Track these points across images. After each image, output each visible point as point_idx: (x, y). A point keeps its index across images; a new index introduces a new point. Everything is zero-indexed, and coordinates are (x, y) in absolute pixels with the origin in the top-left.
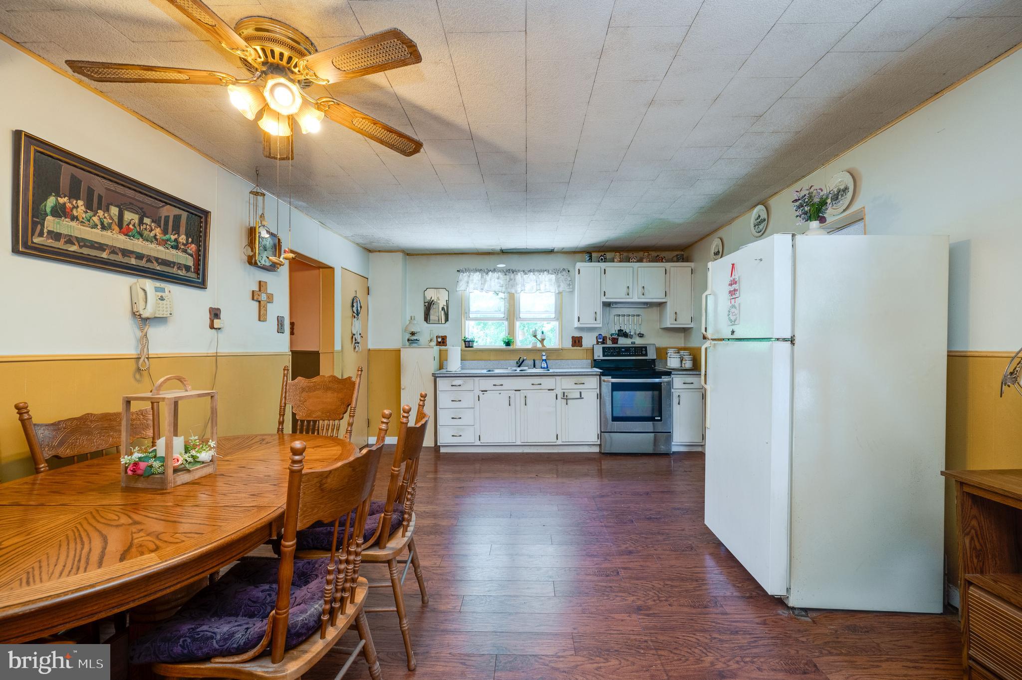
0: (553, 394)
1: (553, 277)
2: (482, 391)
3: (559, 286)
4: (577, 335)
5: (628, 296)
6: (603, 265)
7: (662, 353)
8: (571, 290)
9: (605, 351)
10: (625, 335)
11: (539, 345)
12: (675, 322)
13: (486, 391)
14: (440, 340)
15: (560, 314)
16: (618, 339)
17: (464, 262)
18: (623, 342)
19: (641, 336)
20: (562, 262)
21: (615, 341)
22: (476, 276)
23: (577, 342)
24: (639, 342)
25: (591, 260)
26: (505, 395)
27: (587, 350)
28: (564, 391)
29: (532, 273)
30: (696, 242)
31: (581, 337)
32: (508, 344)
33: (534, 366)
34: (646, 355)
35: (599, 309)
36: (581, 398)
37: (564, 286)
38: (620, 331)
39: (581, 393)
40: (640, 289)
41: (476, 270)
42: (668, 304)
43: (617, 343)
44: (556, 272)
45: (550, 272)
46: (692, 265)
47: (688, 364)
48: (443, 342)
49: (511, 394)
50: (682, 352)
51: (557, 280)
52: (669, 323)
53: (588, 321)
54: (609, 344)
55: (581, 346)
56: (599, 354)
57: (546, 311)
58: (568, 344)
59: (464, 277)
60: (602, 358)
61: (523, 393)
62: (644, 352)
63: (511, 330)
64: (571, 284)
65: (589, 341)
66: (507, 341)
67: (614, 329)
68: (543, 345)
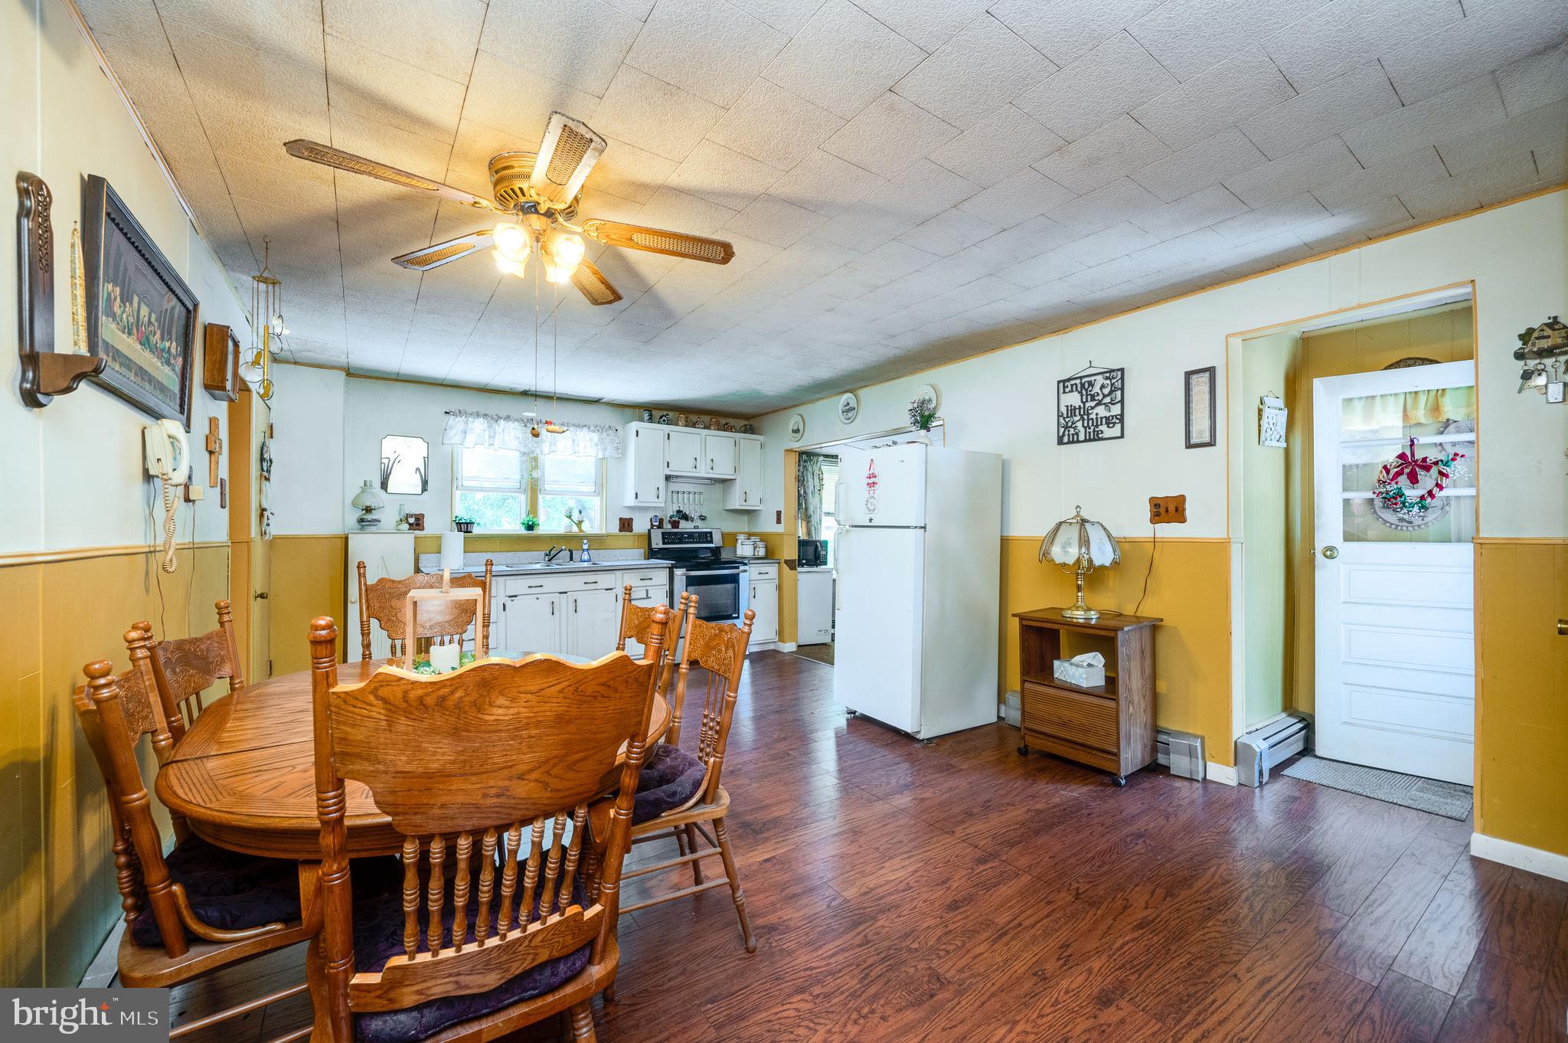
0: (612, 594)
1: (595, 436)
2: (510, 597)
3: (605, 450)
4: (626, 516)
5: (694, 470)
6: (667, 428)
7: (731, 539)
8: (620, 456)
9: (666, 537)
10: (686, 517)
11: (575, 529)
12: (744, 503)
13: (516, 596)
14: (412, 520)
15: (601, 487)
16: (679, 522)
17: (456, 401)
18: (685, 526)
19: (703, 518)
20: (606, 416)
21: (675, 525)
22: (479, 425)
23: (626, 525)
24: (703, 528)
25: (651, 420)
26: (545, 601)
27: (639, 536)
30: (768, 413)
31: (631, 520)
32: (530, 527)
33: (571, 559)
34: (711, 542)
35: (662, 483)
36: (648, 597)
37: (610, 452)
38: (679, 512)
39: (647, 591)
40: (709, 461)
41: (478, 415)
42: (737, 481)
43: (678, 527)
44: (599, 429)
45: (592, 428)
46: (761, 438)
47: (761, 552)
48: (418, 525)
49: (556, 598)
50: (753, 538)
51: (601, 440)
52: (736, 503)
53: (649, 498)
54: (668, 527)
55: (631, 531)
56: (657, 543)
57: (582, 482)
58: (614, 528)
59: (457, 423)
60: (661, 546)
61: (571, 596)
62: (709, 539)
63: (533, 509)
64: (622, 449)
65: (641, 525)
66: (530, 523)
67: (671, 511)
68: (581, 530)
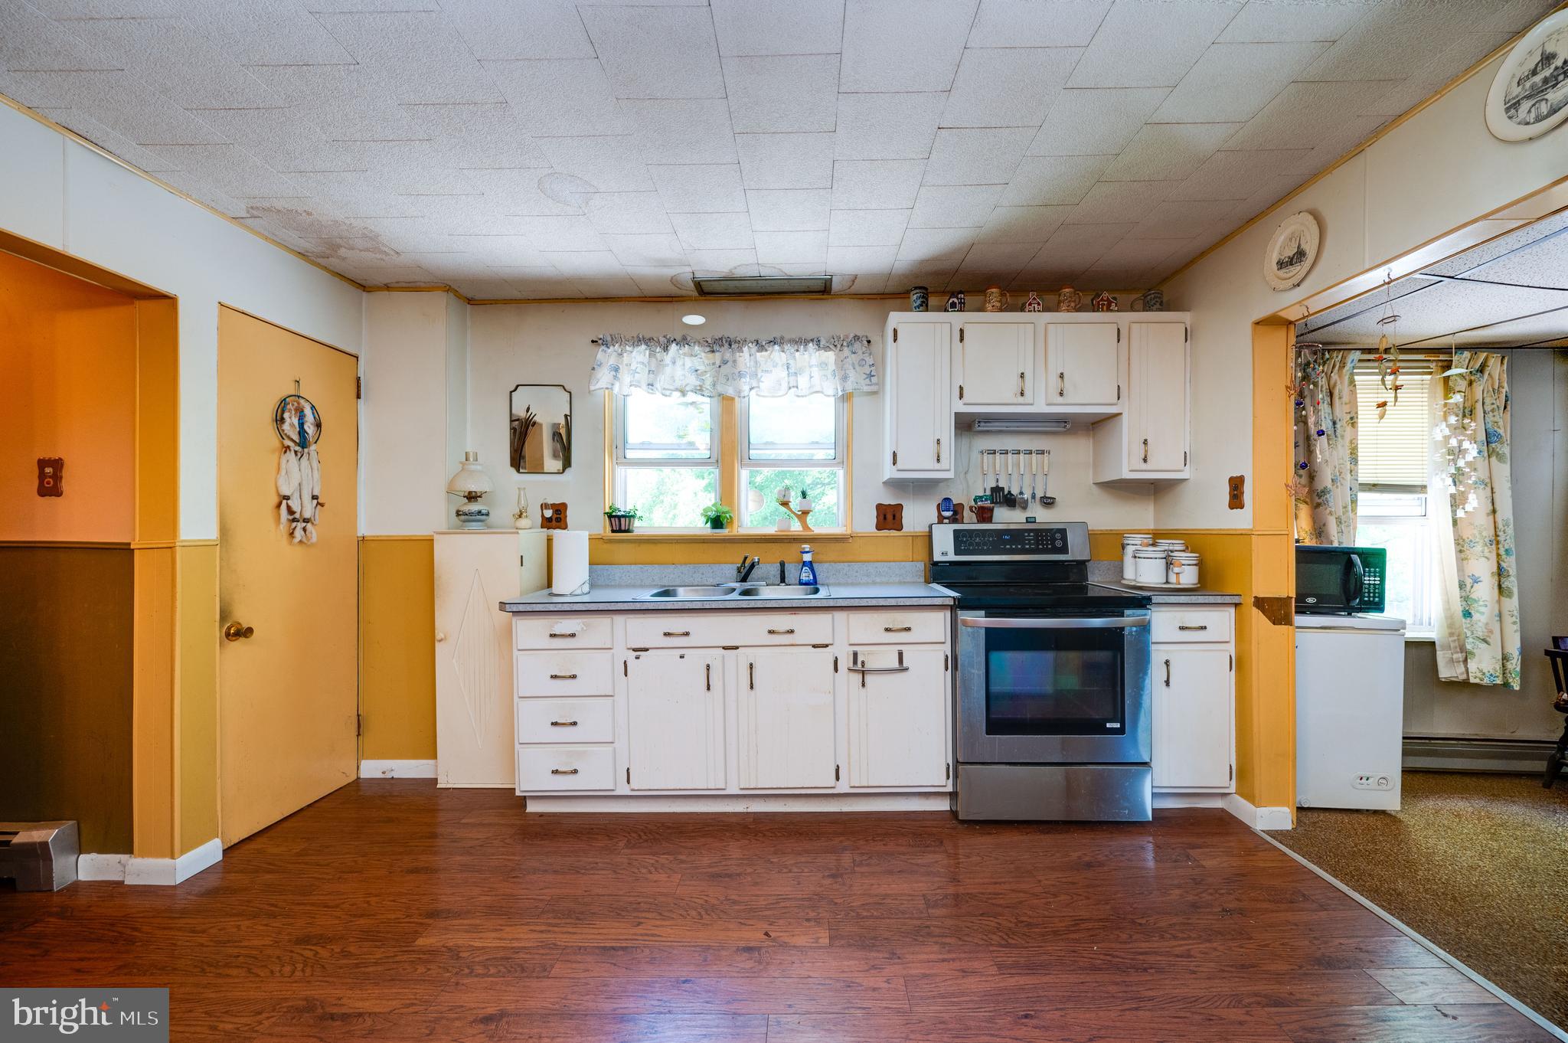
0: (827, 655)
1: (830, 356)
2: (635, 650)
3: (845, 378)
4: (889, 500)
5: (1021, 400)
6: (956, 318)
7: (1114, 543)
8: (874, 388)
9: (962, 541)
10: (1010, 501)
11: (796, 527)
12: (1144, 466)
13: (646, 650)
14: (548, 513)
15: (845, 450)
16: (991, 510)
17: (609, 320)
18: (1005, 518)
19: (1048, 502)
20: (848, 320)
21: (984, 514)
22: (638, 356)
23: (889, 517)
24: (1044, 517)
25: (924, 306)
26: (696, 660)
27: (914, 537)
28: (856, 648)
29: (777, 347)
30: (1203, 254)
31: (899, 507)
32: (717, 522)
33: (783, 580)
34: (1064, 550)
35: (946, 430)
36: (902, 668)
37: (856, 379)
38: (997, 489)
39: (901, 654)
40: (1054, 379)
41: (639, 341)
42: (1125, 418)
43: (989, 520)
44: (835, 343)
45: (823, 342)
46: (1186, 317)
47: (1188, 576)
48: (558, 520)
49: (715, 657)
50: (1165, 544)
51: (841, 363)
52: (1128, 468)
53: (919, 463)
54: (970, 523)
55: (900, 528)
56: (944, 547)
57: (813, 443)
58: (867, 522)
59: (607, 356)
60: (952, 557)
61: (744, 656)
62: (1059, 543)
63: (727, 488)
64: (874, 375)
65: (918, 515)
66: (712, 514)
67: (980, 487)
68: (805, 526)
